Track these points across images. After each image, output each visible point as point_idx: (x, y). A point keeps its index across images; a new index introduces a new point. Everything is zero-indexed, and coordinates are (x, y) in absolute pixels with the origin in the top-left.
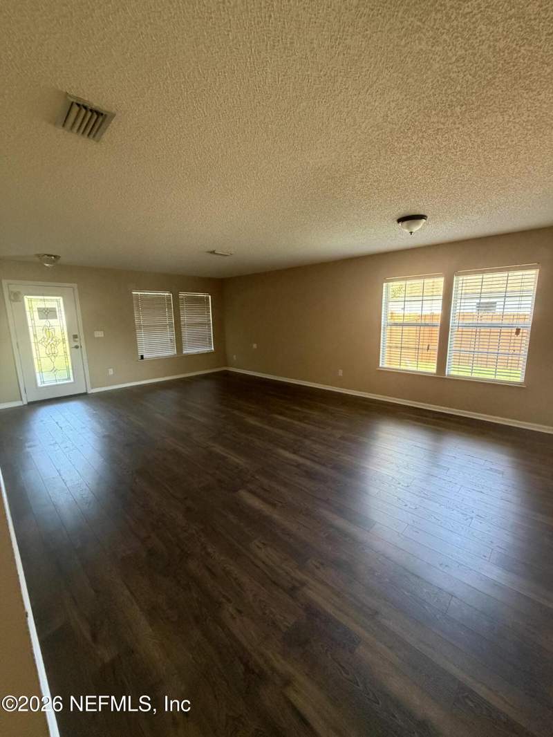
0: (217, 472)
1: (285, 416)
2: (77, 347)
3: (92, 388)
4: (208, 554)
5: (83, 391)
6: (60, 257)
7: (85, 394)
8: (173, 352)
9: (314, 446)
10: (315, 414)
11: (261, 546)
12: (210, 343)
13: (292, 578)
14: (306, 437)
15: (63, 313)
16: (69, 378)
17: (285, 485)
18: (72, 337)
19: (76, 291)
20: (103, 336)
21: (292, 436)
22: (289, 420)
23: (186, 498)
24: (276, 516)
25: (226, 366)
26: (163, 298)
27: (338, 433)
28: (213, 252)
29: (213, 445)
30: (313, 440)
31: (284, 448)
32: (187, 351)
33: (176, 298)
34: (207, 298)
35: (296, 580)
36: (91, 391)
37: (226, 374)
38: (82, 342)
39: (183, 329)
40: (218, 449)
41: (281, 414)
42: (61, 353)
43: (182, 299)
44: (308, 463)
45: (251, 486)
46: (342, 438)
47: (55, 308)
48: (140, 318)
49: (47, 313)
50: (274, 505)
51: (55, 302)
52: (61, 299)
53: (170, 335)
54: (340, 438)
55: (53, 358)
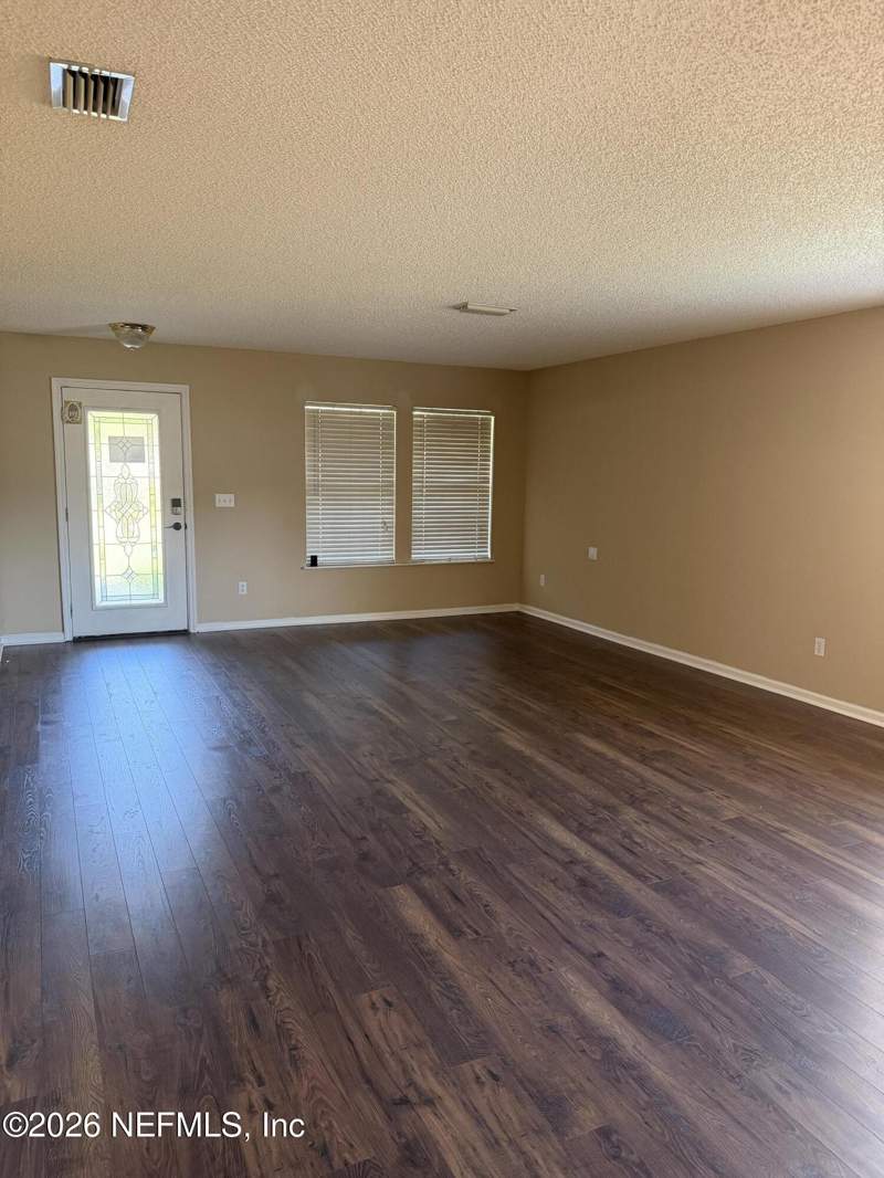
0: (370, 837)
1: (611, 745)
2: (177, 526)
3: (200, 622)
4: (265, 989)
5: (183, 627)
6: (153, 328)
7: (185, 633)
8: (387, 554)
9: (642, 828)
10: (698, 751)
11: (380, 1004)
12: (483, 538)
13: (412, 1083)
14: (634, 801)
15: (157, 449)
16: (155, 595)
17: (512, 896)
18: (169, 504)
19: (186, 401)
20: (232, 505)
21: (598, 793)
22: (611, 753)
23: (277, 876)
24: (450, 956)
25: (522, 601)
26: (372, 423)
27: (732, 808)
28: (463, 308)
29: (392, 777)
30: (647, 813)
31: (560, 818)
32: (421, 554)
33: (405, 422)
34: (486, 424)
35: (417, 1089)
36: (197, 628)
37: (517, 624)
38: (188, 515)
39: (417, 500)
40: (401, 790)
41: (597, 736)
42: (146, 536)
43: (421, 425)
44: (601, 863)
45: (426, 882)
46: (738, 823)
47: (143, 438)
48: (315, 468)
49: (126, 450)
50: (455, 932)
51: (142, 427)
52: (154, 418)
53: (384, 512)
54: (730, 822)
55: (129, 549)
